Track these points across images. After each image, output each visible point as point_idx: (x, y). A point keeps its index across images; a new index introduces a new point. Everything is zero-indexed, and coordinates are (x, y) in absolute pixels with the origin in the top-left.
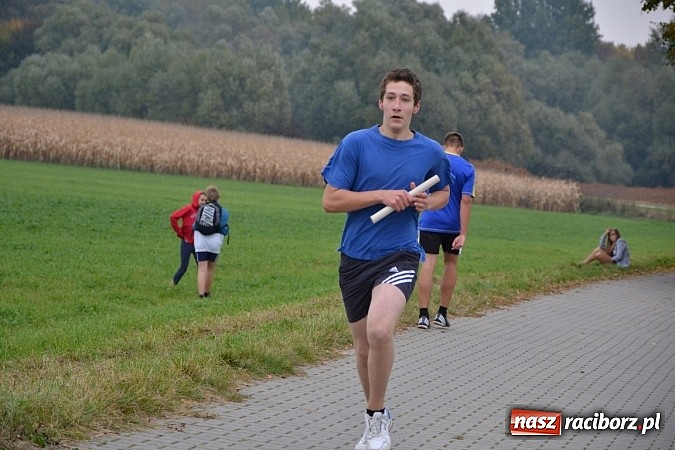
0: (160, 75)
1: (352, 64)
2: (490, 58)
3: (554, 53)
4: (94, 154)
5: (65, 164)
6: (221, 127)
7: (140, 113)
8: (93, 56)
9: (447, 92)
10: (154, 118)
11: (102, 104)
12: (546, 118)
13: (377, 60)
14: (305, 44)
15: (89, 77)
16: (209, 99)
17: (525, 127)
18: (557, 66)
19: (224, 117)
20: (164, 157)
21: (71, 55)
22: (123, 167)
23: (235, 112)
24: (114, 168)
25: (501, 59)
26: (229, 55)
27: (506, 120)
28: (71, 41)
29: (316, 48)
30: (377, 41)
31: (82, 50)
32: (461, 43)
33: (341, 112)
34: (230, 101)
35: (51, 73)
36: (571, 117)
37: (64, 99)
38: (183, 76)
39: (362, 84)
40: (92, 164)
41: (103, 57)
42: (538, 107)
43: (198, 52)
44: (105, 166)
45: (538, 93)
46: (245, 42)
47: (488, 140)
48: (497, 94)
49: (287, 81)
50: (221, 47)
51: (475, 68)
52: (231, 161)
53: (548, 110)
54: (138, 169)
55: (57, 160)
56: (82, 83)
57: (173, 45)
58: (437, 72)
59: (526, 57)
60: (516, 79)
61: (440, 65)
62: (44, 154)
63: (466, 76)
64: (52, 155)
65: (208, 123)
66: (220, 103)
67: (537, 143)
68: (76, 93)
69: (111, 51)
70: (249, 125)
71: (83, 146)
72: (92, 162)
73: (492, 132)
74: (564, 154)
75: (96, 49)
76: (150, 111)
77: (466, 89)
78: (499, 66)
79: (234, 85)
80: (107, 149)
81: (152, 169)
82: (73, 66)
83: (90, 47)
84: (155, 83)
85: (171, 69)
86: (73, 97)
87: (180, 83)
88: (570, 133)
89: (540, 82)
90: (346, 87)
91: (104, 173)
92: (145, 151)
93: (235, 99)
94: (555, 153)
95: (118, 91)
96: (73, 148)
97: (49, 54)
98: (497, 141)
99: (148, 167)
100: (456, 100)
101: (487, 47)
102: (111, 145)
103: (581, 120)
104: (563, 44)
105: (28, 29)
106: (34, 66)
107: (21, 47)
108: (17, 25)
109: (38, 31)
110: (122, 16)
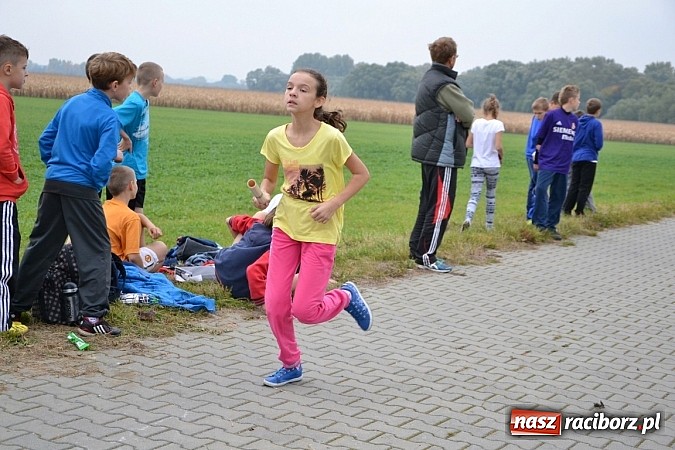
0: (674, 105)
8: (646, 99)
15: (644, 108)
21: (637, 99)
28: (637, 94)
31: (641, 97)
35: (628, 106)
37: (634, 117)
41: (650, 99)
56: (641, 110)
68: (639, 114)
69: (653, 97)
75: (647, 96)
82: (637, 103)
83: (644, 96)
84: (671, 110)
86: (637, 116)
95: (656, 113)
97: (628, 99)
105: (619, 90)
106: (621, 104)
107: (617, 97)
108: (615, 88)
109: (623, 90)
110: (658, 83)
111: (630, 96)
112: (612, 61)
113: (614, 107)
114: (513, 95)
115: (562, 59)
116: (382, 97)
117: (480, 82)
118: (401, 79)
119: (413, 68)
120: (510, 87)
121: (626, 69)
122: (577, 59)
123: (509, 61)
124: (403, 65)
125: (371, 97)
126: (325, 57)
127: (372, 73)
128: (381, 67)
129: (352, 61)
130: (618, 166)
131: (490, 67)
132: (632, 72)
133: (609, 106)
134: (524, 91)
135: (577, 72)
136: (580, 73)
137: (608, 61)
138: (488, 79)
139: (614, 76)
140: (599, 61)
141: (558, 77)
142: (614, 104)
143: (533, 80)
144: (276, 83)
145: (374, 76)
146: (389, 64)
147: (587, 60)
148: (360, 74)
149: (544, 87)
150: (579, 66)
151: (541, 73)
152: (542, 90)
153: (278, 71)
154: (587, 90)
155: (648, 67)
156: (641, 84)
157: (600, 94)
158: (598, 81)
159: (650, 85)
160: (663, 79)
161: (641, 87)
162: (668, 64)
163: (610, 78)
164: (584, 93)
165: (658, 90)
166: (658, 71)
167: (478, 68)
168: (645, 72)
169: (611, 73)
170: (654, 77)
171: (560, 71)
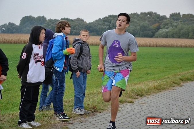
0: (182, 30)
4: (171, 45)
5: (166, 47)
7: (179, 37)
10: (182, 38)
11: (173, 36)
15: (170, 32)
16: (191, 34)
20: (183, 45)
21: (167, 29)
22: (176, 47)
24: (175, 47)
28: (167, 26)
35: (164, 32)
38: (186, 31)
40: (171, 47)
41: (173, 28)
43: (189, 26)
44: (173, 47)
50: (193, 25)
54: (179, 47)
55: (165, 47)
56: (169, 33)
57: (184, 25)
62: (163, 46)
64: (164, 46)
65: (191, 38)
68: (168, 35)
69: (174, 27)
71: (169, 44)
72: (171, 46)
76: (181, 37)
80: (173, 44)
81: (181, 47)
83: (170, 27)
84: (181, 32)
85: (184, 30)
86: (167, 35)
91: (173, 48)
92: (180, 44)
96: (168, 44)
97: (163, 29)
99: (181, 46)
102: (174, 43)
105: (159, 25)
106: (160, 31)
107: (159, 28)
108: (157, 24)
109: (161, 25)
110: (175, 22)
111: (164, 27)
112: (156, 13)
113: (157, 32)
115: (135, 13)
117: (101, 25)
119: (72, 20)
121: (162, 16)
122: (141, 13)
123: (113, 15)
124: (68, 19)
126: (34, 17)
127: (54, 23)
128: (58, 20)
129: (46, 18)
130: (158, 58)
131: (104, 18)
132: (164, 17)
133: (156, 32)
135: (141, 19)
136: (143, 19)
137: (154, 13)
138: (104, 23)
140: (150, 13)
141: (133, 21)
142: (158, 31)
144: (13, 29)
146: (62, 19)
147: (145, 13)
148: (50, 24)
150: (142, 15)
153: (14, 24)
154: (146, 26)
155: (171, 15)
156: (169, 22)
157: (151, 27)
158: (150, 22)
159: (172, 22)
160: (177, 20)
161: (168, 23)
162: (179, 13)
163: (155, 20)
164: (144, 27)
165: (176, 24)
166: (175, 16)
167: (100, 19)
168: (170, 17)
169: (156, 18)
170: (174, 19)
171: (134, 19)
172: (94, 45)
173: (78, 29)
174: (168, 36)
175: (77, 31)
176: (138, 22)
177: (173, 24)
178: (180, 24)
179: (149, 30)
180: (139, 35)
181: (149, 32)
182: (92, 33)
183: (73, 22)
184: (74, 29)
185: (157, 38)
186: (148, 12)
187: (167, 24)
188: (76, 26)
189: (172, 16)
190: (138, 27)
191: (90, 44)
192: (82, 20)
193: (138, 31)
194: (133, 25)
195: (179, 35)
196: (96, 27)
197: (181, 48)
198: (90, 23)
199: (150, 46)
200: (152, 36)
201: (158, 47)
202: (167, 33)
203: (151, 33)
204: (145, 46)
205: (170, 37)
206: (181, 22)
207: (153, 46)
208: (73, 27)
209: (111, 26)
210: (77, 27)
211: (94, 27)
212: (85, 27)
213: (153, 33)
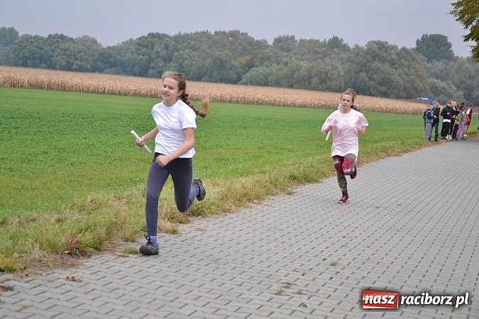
0: (297, 73)
1: (365, 67)
2: (414, 63)
3: (438, 61)
4: (274, 101)
5: (264, 105)
6: (319, 90)
7: (291, 87)
8: (274, 67)
9: (399, 76)
10: (296, 88)
11: (278, 84)
12: (435, 83)
13: (374, 65)
14: (348, 60)
15: (273, 75)
16: (315, 80)
17: (428, 87)
18: (439, 65)
19: (320, 87)
20: (299, 101)
21: (267, 67)
22: (284, 106)
23: (324, 85)
24: (281, 106)
25: (418, 63)
26: (322, 65)
27: (421, 85)
28: (267, 62)
29: (352, 62)
30: (374, 58)
31: (270, 66)
32: (404, 58)
33: (362, 84)
34: (323, 81)
35: (260, 74)
36: (444, 83)
37: (264, 82)
38: (305, 73)
39: (369, 74)
40: (274, 105)
41: (278, 67)
42: (432, 80)
43: (310, 65)
44: (278, 105)
45: (432, 75)
46: (327, 60)
47: (414, 92)
48: (417, 76)
49: (342, 73)
50: (319, 62)
51: (409, 66)
52: (322, 102)
53: (436, 81)
54: (290, 106)
55: (261, 104)
56: (271, 77)
57: (302, 63)
58: (396, 68)
59: (428, 62)
60: (424, 70)
61: (397, 66)
62: (257, 102)
63: (406, 69)
64: (259, 102)
65: (314, 89)
66: (319, 82)
67: (432, 92)
68: (269, 80)
69: (281, 65)
70: (329, 89)
71: (270, 98)
72: (274, 104)
73: (416, 89)
74: (442, 96)
75: (275, 65)
76: (295, 86)
77: (406, 74)
78: (418, 66)
79: (324, 75)
80: (279, 99)
82: (268, 71)
83: (273, 64)
84: (296, 76)
85: (301, 71)
87: (305, 76)
88: (444, 88)
89: (433, 71)
90: (363, 75)
91: (278, 108)
92: (292, 100)
93: (324, 80)
94: (438, 95)
95: (283, 79)
96: (267, 99)
97: (259, 67)
98: (417, 92)
99: (293, 105)
100: (402, 78)
101: (413, 59)
103: (448, 84)
104: (441, 57)
105: (252, 59)
106: (254, 72)
107: (250, 65)
108: (248, 57)
109: (255, 59)
110: (284, 54)
111: (262, 64)
112: (246, 34)
113: (247, 73)
114: (161, 63)
115: (204, 32)
116: (44, 65)
117: (132, 52)
118: (61, 50)
119: (72, 39)
120: (158, 56)
121: (257, 41)
122: (216, 32)
123: (157, 34)
124: (62, 37)
125: (35, 66)
127: (34, 44)
128: (42, 39)
129: (17, 33)
131: (140, 39)
132: (261, 45)
133: (244, 73)
134: (170, 60)
135: (216, 44)
136: (218, 45)
137: (243, 34)
138: (139, 50)
139: (248, 47)
140: (234, 34)
141: (199, 48)
142: (248, 71)
143: (178, 51)
145: (37, 47)
146: (50, 36)
147: (224, 33)
148: (24, 44)
149: (188, 57)
150: (217, 38)
151: (185, 44)
152: (187, 59)
154: (225, 59)
155: (275, 39)
156: (271, 54)
157: (235, 63)
158: (234, 52)
159: (278, 55)
160: (288, 50)
161: (270, 56)
162: (293, 37)
163: (244, 50)
164: (221, 62)
165: (285, 59)
166: (284, 43)
167: (131, 40)
168: (273, 44)
169: (245, 44)
170: (281, 48)
171: (201, 43)
172: (116, 94)
173: (84, 59)
174: (269, 83)
175: (83, 63)
176: (208, 50)
177: (279, 59)
178: (293, 59)
179: (230, 69)
180: (210, 77)
181: (231, 72)
182: (114, 68)
183: (75, 43)
184: (77, 59)
185: (247, 85)
186: (231, 32)
187: (268, 58)
188: (80, 52)
189: (278, 41)
190: (209, 61)
191: (107, 91)
192: (94, 41)
193: (207, 70)
194: (199, 56)
195: (290, 81)
196: (122, 56)
197: (294, 108)
198: (108, 47)
199: (230, 102)
200: (235, 82)
201: (247, 103)
202: (266, 76)
203: (236, 75)
204: (221, 100)
205: (272, 86)
206: (296, 56)
207: (237, 102)
208: (74, 55)
209: (152, 56)
210: (82, 54)
211: (118, 57)
212: (100, 55)
213: (238, 74)
